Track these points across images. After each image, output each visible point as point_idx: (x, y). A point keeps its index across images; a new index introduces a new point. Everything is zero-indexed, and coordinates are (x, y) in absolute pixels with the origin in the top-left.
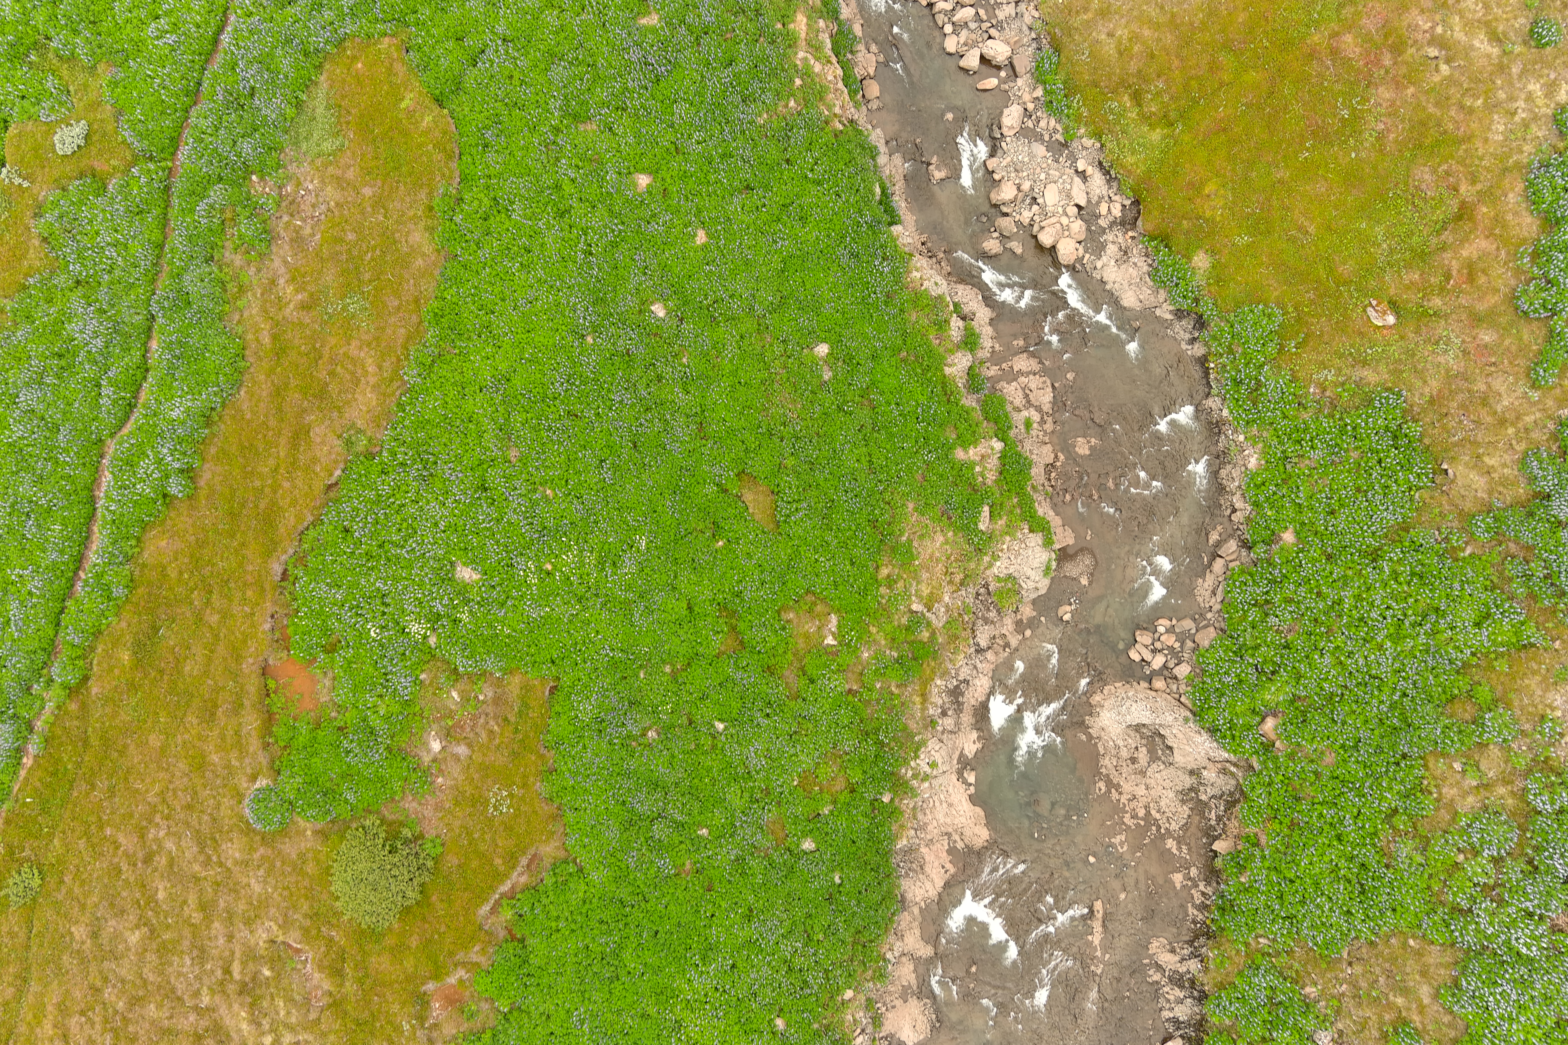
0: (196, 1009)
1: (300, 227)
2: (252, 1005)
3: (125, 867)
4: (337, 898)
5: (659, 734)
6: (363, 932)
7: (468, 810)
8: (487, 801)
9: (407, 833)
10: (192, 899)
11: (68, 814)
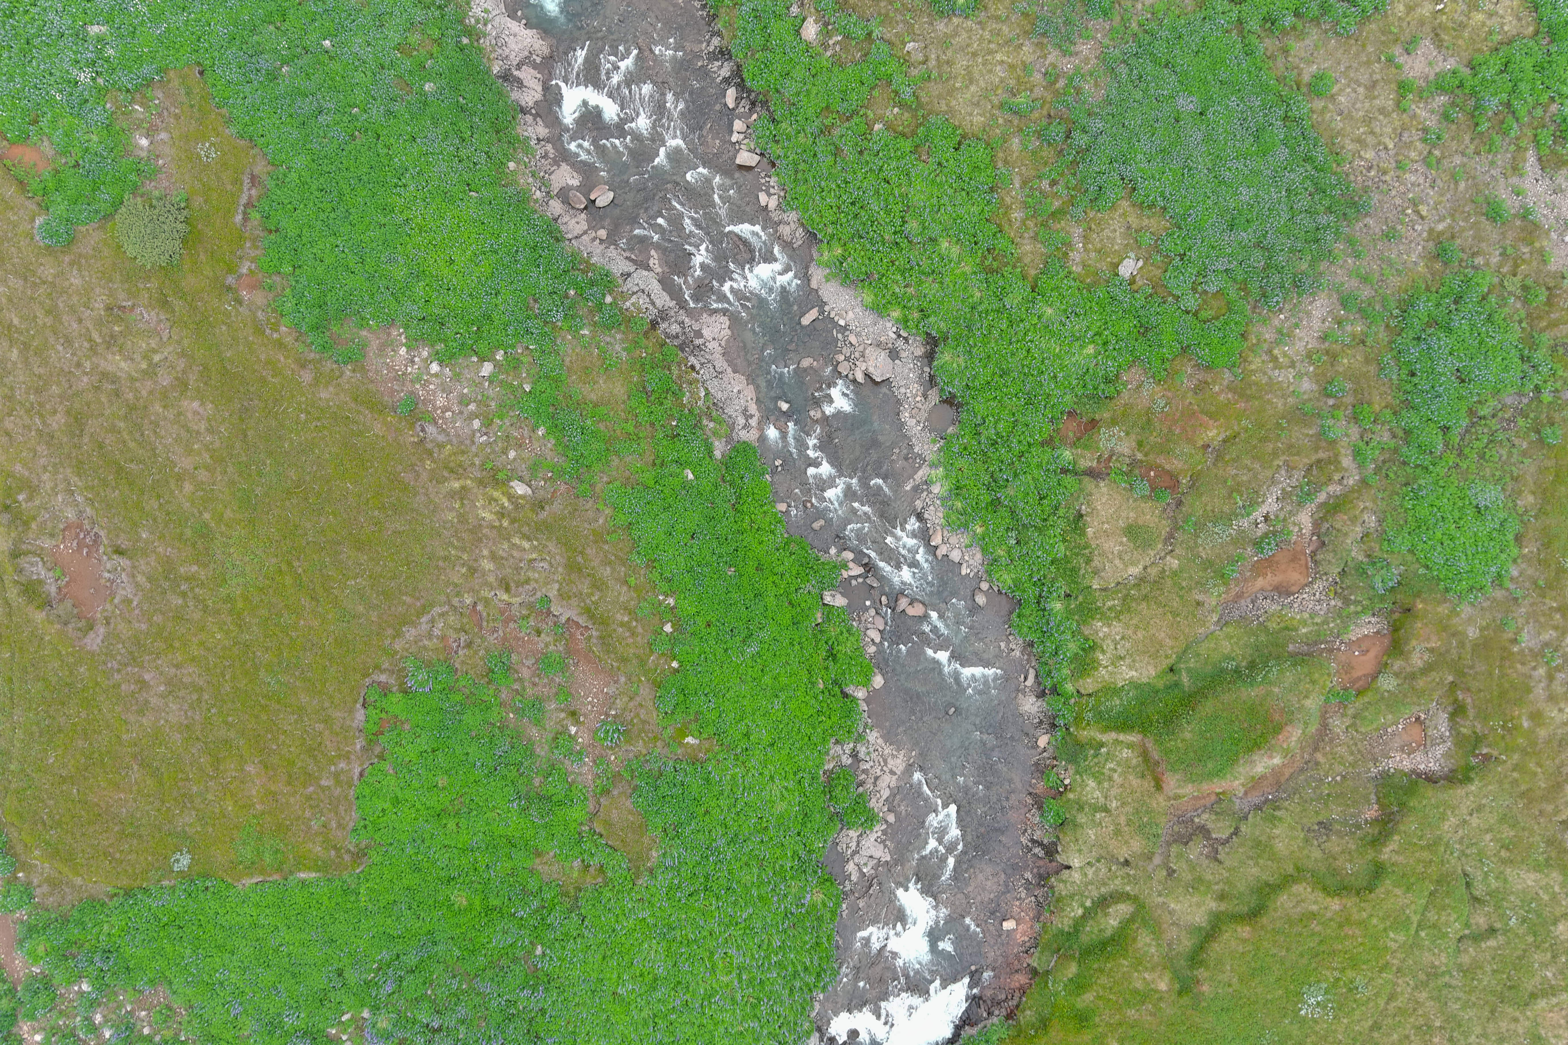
0: (84, 373)
2: (120, 351)
4: (135, 258)
6: (165, 269)
7: (189, 167)
8: (198, 154)
10: (39, 312)
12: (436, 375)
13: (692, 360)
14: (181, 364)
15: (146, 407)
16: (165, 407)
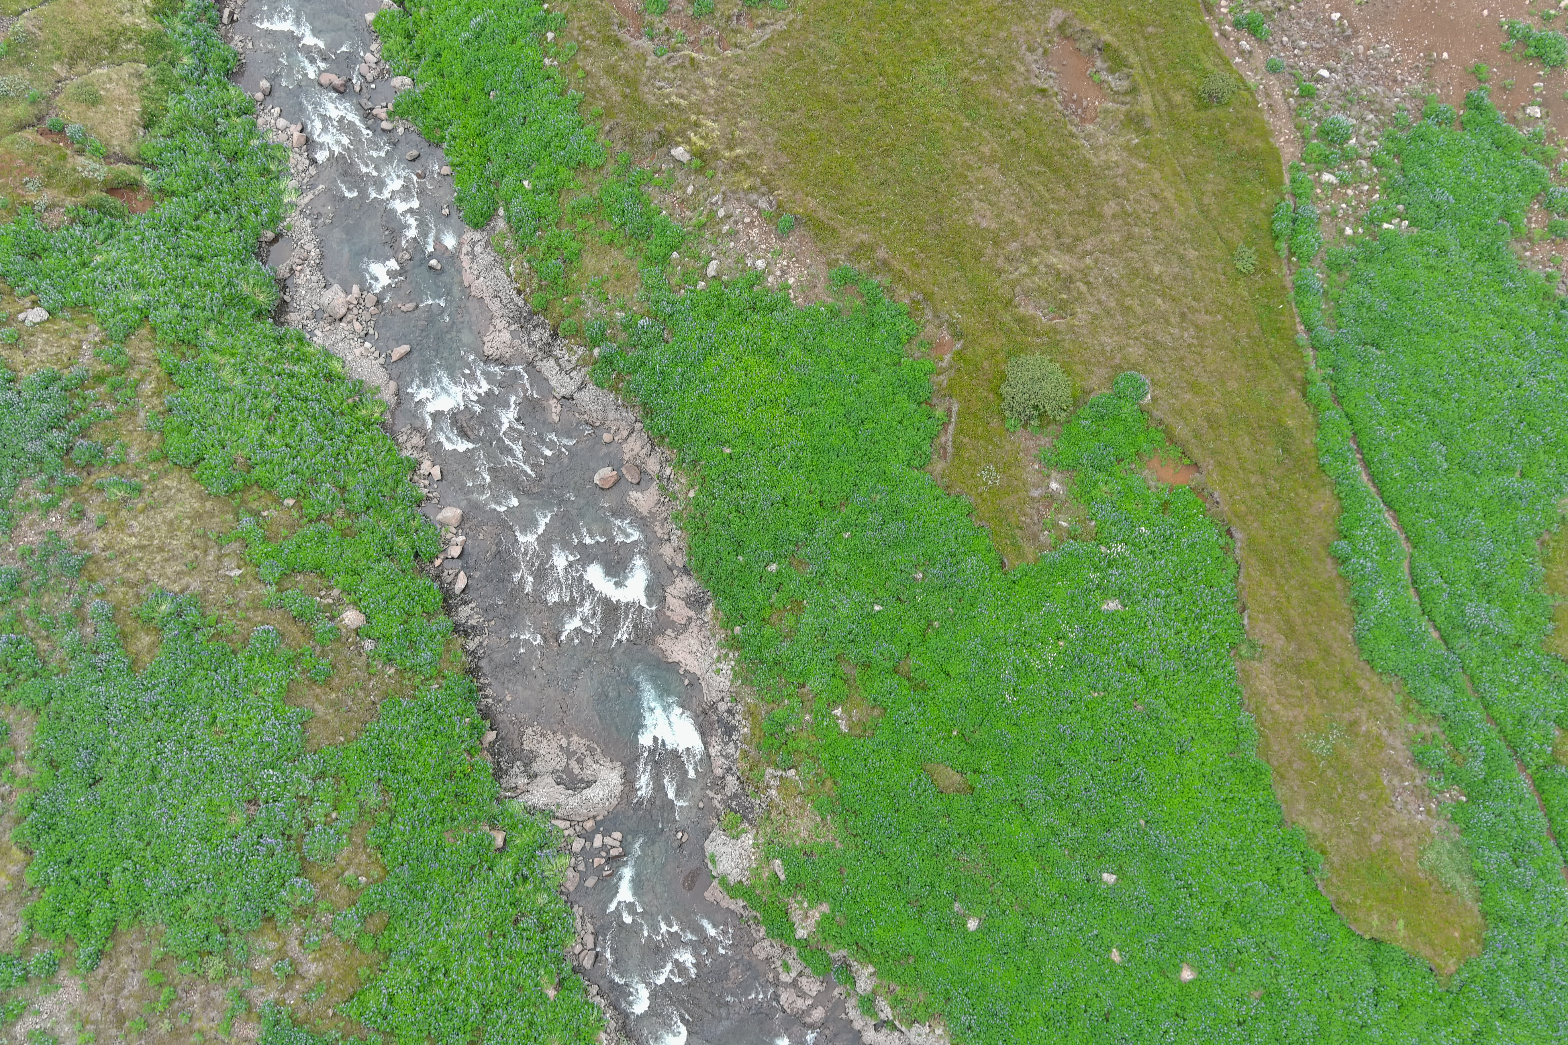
0: (1090, 253)
1: (1403, 781)
2: (1058, 274)
3: (1193, 303)
4: (1051, 361)
5: (915, 578)
6: (1021, 351)
7: (1006, 459)
8: (998, 472)
9: (1035, 423)
10: (1139, 310)
11: (1251, 312)
12: (759, 258)
13: (519, 301)
14: (1000, 261)
15: (1031, 222)
16: (1012, 222)
